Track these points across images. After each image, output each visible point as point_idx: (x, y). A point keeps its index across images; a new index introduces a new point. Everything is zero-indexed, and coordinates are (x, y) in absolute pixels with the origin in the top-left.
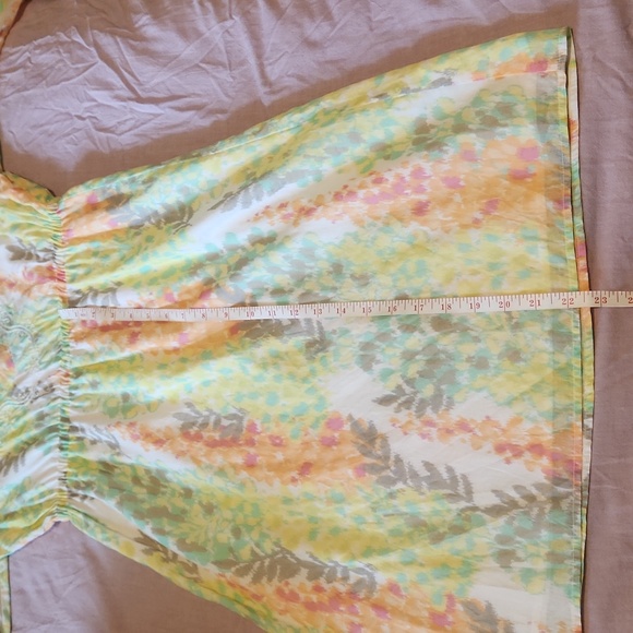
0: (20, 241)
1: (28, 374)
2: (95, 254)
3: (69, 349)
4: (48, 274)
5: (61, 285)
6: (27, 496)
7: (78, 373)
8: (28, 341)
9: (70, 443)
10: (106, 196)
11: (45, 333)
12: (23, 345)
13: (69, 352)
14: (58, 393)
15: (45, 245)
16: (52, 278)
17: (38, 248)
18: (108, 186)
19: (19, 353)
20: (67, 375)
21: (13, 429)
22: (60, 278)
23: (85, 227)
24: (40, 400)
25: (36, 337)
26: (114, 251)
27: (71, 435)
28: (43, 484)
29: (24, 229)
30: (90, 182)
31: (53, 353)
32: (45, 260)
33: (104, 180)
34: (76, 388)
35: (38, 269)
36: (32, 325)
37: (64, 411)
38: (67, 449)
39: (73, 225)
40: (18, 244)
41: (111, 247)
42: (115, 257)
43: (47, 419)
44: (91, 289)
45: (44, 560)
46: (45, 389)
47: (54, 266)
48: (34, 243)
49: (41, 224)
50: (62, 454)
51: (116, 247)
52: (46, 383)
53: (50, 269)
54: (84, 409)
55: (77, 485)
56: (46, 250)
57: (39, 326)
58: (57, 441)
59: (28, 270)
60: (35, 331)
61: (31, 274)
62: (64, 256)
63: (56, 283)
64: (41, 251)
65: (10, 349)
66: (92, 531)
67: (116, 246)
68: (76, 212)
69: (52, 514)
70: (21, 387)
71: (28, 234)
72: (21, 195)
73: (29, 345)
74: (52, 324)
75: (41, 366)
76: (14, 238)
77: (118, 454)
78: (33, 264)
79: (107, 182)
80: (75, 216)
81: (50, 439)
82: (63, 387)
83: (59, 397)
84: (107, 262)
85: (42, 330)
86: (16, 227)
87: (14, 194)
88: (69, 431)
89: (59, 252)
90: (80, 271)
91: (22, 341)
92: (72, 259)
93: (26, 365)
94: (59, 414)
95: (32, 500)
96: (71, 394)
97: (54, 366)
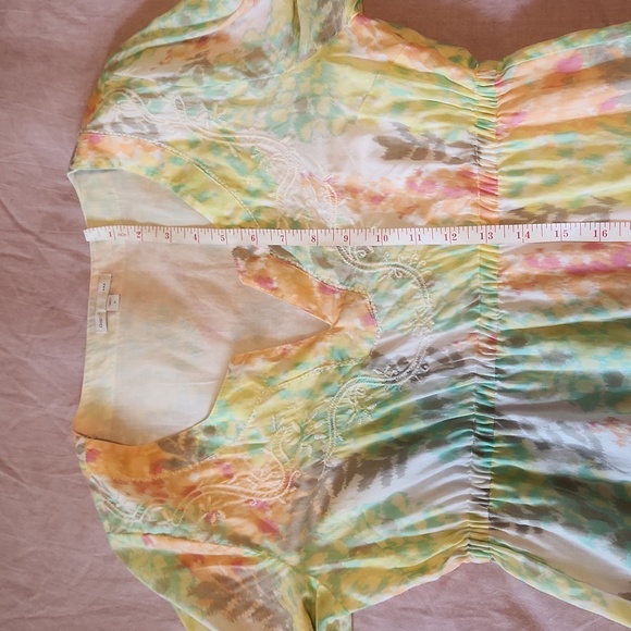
0: (404, 130)
1: (408, 336)
2: (566, 152)
3: (498, 301)
4: (461, 184)
5: (488, 200)
6: (403, 523)
7: (517, 339)
8: (410, 286)
9: (495, 445)
10: (600, 59)
11: (449, 275)
12: (399, 292)
13: (496, 306)
14: (471, 368)
15: (463, 136)
16: (472, 189)
17: (447, 142)
18: (610, 43)
19: (388, 304)
20: (492, 342)
21: (370, 419)
22: (487, 188)
23: (555, 109)
24: (434, 377)
25: (428, 282)
26: (612, 148)
27: (497, 433)
28: (440, 506)
29: (421, 110)
30: (571, 36)
31: (462, 307)
32: (455, 161)
33: (604, 33)
34: (512, 361)
35: (441, 174)
36: (423, 262)
37: (485, 397)
38: (489, 455)
39: (529, 106)
40: (397, 135)
41: (604, 142)
42: (615, 158)
43: (448, 407)
44: (549, 208)
45: (426, 618)
46: (443, 360)
47: (475, 170)
48: (438, 134)
49: (457, 103)
50: (481, 462)
51: (615, 142)
52: (446, 352)
53: (465, 175)
54: (528, 395)
55: (514, 511)
56: (461, 145)
57: (435, 263)
58: (469, 441)
59: (424, 175)
60: (427, 271)
61: (430, 182)
62: (498, 155)
63: (478, 198)
64: (451, 146)
65: (370, 298)
66: (548, 582)
67: (616, 140)
68: (530, 86)
69: (460, 552)
70: (392, 356)
71: (427, 119)
72: (425, 55)
73: (414, 292)
74: (461, 261)
75: (438, 326)
76: (388, 124)
77: (600, 466)
78: (433, 167)
79: (610, 37)
80: (528, 91)
81: (456, 439)
82: (483, 360)
83: (475, 375)
84: (598, 166)
85: (443, 270)
86: (400, 107)
87: (408, 53)
88: (494, 426)
89: (487, 149)
90: (535, 180)
91: (398, 287)
92: (513, 160)
93: (403, 323)
94: (474, 400)
95: (411, 528)
96: (498, 371)
97: (465, 326)
